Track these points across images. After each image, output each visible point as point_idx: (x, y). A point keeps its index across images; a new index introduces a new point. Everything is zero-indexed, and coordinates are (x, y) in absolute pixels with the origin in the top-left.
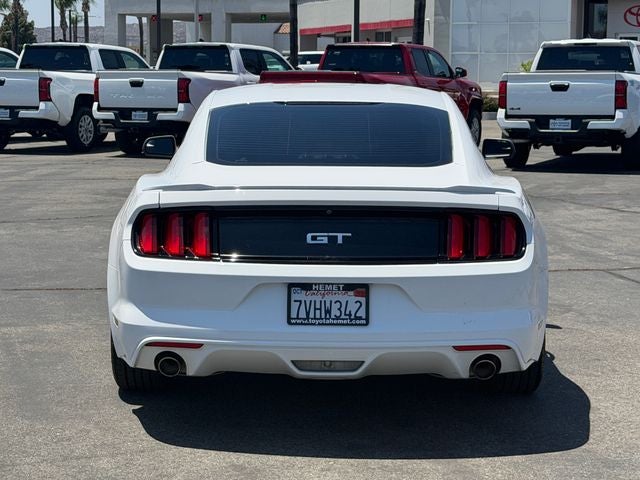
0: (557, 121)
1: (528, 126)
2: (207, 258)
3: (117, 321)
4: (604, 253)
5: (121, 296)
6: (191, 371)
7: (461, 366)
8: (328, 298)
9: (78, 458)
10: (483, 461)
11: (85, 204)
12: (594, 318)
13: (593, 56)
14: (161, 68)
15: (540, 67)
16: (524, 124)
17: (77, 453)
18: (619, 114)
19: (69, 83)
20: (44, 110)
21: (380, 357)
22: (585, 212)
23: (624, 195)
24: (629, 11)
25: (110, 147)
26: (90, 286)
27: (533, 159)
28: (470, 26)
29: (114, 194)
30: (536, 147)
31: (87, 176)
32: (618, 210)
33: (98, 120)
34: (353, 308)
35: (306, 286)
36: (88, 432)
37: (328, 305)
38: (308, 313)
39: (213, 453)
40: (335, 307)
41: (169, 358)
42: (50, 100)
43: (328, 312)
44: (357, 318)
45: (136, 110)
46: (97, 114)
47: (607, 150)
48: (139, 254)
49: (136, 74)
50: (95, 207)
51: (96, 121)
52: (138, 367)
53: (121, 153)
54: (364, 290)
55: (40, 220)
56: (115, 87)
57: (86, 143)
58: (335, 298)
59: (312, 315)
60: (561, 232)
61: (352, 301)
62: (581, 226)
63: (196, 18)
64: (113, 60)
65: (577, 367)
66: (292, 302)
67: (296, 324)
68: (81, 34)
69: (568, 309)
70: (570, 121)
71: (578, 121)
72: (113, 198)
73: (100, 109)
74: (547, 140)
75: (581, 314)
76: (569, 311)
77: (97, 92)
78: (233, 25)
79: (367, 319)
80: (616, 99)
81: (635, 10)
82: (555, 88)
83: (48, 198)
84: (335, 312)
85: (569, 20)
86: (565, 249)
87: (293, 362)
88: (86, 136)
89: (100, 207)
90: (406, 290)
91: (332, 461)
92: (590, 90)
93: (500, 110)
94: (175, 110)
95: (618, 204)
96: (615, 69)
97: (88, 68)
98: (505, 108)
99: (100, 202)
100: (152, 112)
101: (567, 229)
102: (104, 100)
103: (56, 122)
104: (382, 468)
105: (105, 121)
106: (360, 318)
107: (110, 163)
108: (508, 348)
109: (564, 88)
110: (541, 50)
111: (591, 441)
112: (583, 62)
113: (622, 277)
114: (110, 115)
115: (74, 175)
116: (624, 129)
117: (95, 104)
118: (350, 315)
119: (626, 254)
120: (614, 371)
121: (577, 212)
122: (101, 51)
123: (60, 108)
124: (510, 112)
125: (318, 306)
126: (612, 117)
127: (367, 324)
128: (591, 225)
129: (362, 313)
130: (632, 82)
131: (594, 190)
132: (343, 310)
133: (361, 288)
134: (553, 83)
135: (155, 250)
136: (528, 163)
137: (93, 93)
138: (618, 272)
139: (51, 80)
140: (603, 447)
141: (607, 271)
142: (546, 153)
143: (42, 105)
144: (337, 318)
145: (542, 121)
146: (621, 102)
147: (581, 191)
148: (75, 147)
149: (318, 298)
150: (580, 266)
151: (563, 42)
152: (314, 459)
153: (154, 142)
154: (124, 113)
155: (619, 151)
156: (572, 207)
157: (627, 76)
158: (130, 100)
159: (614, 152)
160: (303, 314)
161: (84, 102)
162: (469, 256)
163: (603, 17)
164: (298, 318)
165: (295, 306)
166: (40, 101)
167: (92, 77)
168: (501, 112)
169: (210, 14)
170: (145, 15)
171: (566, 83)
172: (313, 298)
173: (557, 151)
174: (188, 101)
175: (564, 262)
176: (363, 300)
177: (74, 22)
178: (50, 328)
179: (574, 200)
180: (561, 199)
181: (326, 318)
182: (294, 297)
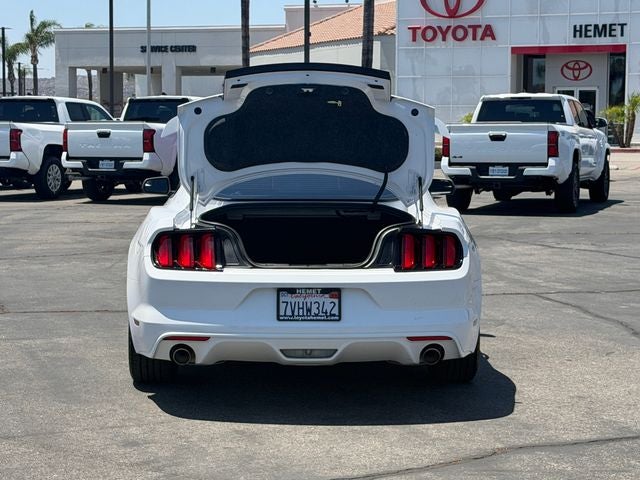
0: (496, 168)
1: (469, 173)
2: (211, 269)
3: (137, 322)
4: (534, 280)
5: (141, 302)
6: (200, 359)
7: (413, 354)
8: (308, 300)
9: (112, 428)
10: (431, 426)
11: (65, 243)
12: (523, 329)
13: (528, 109)
14: (125, 120)
15: (479, 119)
16: (466, 171)
17: (110, 424)
18: (552, 162)
19: (38, 135)
20: (14, 160)
21: (350, 345)
22: (519, 248)
23: (557, 235)
24: (566, 65)
25: (76, 194)
26: (88, 309)
27: (475, 203)
28: (414, 79)
29: (92, 236)
30: (478, 192)
31: (62, 220)
32: (550, 247)
33: (65, 169)
34: (328, 307)
35: (291, 290)
36: (116, 411)
37: (309, 305)
38: (293, 312)
39: (219, 423)
40: (314, 307)
41: (182, 350)
42: (21, 150)
43: (309, 310)
44: (332, 315)
45: (103, 159)
46: (65, 163)
47: (542, 195)
48: (158, 267)
49: (103, 126)
50: (75, 246)
51: (63, 170)
52: (157, 358)
53: (88, 200)
54: (336, 293)
55: (29, 257)
56: (84, 138)
57: (54, 191)
58: (314, 300)
59: (296, 313)
60: (498, 264)
61: (328, 302)
62: (516, 260)
63: (148, 71)
64: (79, 113)
65: (507, 364)
66: (281, 304)
67: (284, 320)
68: (29, 86)
69: (502, 323)
70: (507, 168)
71: (515, 168)
72: (92, 238)
73: (68, 158)
74: (488, 185)
75: (514, 327)
76: (502, 324)
77: (65, 142)
78: (183, 78)
79: (340, 316)
80: (549, 147)
81: (571, 65)
82: (494, 138)
83: (30, 239)
84: (314, 310)
85: (509, 73)
86: (501, 278)
87: (281, 350)
88: (54, 184)
89: (81, 246)
90: (370, 293)
91: (313, 427)
92: (524, 140)
93: (443, 158)
94: (141, 159)
95: (550, 241)
96: (548, 122)
97: (55, 119)
98: (448, 156)
99: (81, 242)
100: (118, 161)
101: (504, 262)
102: (72, 150)
103: (26, 171)
104: (352, 431)
105: (74, 170)
106: (334, 315)
107: (80, 209)
108: (450, 339)
109: (501, 138)
110: (480, 104)
111: (515, 412)
112: (518, 114)
113: (548, 299)
114: (79, 164)
115: (49, 219)
116: (556, 175)
117: (64, 154)
118: (326, 313)
119: (554, 282)
120: (537, 366)
121: (514, 248)
122: (68, 104)
123: (30, 157)
124: (453, 160)
125: (301, 306)
126: (545, 165)
127: (339, 320)
128: (524, 259)
129: (335, 311)
130: (563, 133)
131: (529, 230)
132: (321, 309)
133: (334, 292)
134: (492, 133)
135: (171, 264)
136: (470, 207)
137: (61, 143)
138: (545, 295)
139: (21, 131)
140: (524, 417)
141: (536, 294)
142: (485, 198)
143: (13, 155)
144: (316, 315)
145: (481, 168)
146: (553, 151)
147: (517, 231)
148: (44, 195)
149: (301, 300)
150: (513, 290)
151: (502, 96)
152: (299, 426)
153: (152, 182)
154: (92, 162)
155: (552, 196)
156: (509, 244)
157: (558, 127)
158: (97, 149)
159: (548, 197)
160: (289, 313)
161: (53, 152)
162: (419, 266)
163: (541, 70)
164: (285, 315)
165: (283, 306)
166: (11, 150)
167: (61, 129)
168: (445, 161)
169: (160, 67)
170: (94, 68)
171: (503, 133)
172: (297, 300)
173: (497, 196)
174: (153, 151)
175: (500, 287)
176: (336, 301)
177: (22, 73)
178: (63, 340)
179: (511, 238)
180: (499, 238)
181: (308, 315)
182: (282, 299)
